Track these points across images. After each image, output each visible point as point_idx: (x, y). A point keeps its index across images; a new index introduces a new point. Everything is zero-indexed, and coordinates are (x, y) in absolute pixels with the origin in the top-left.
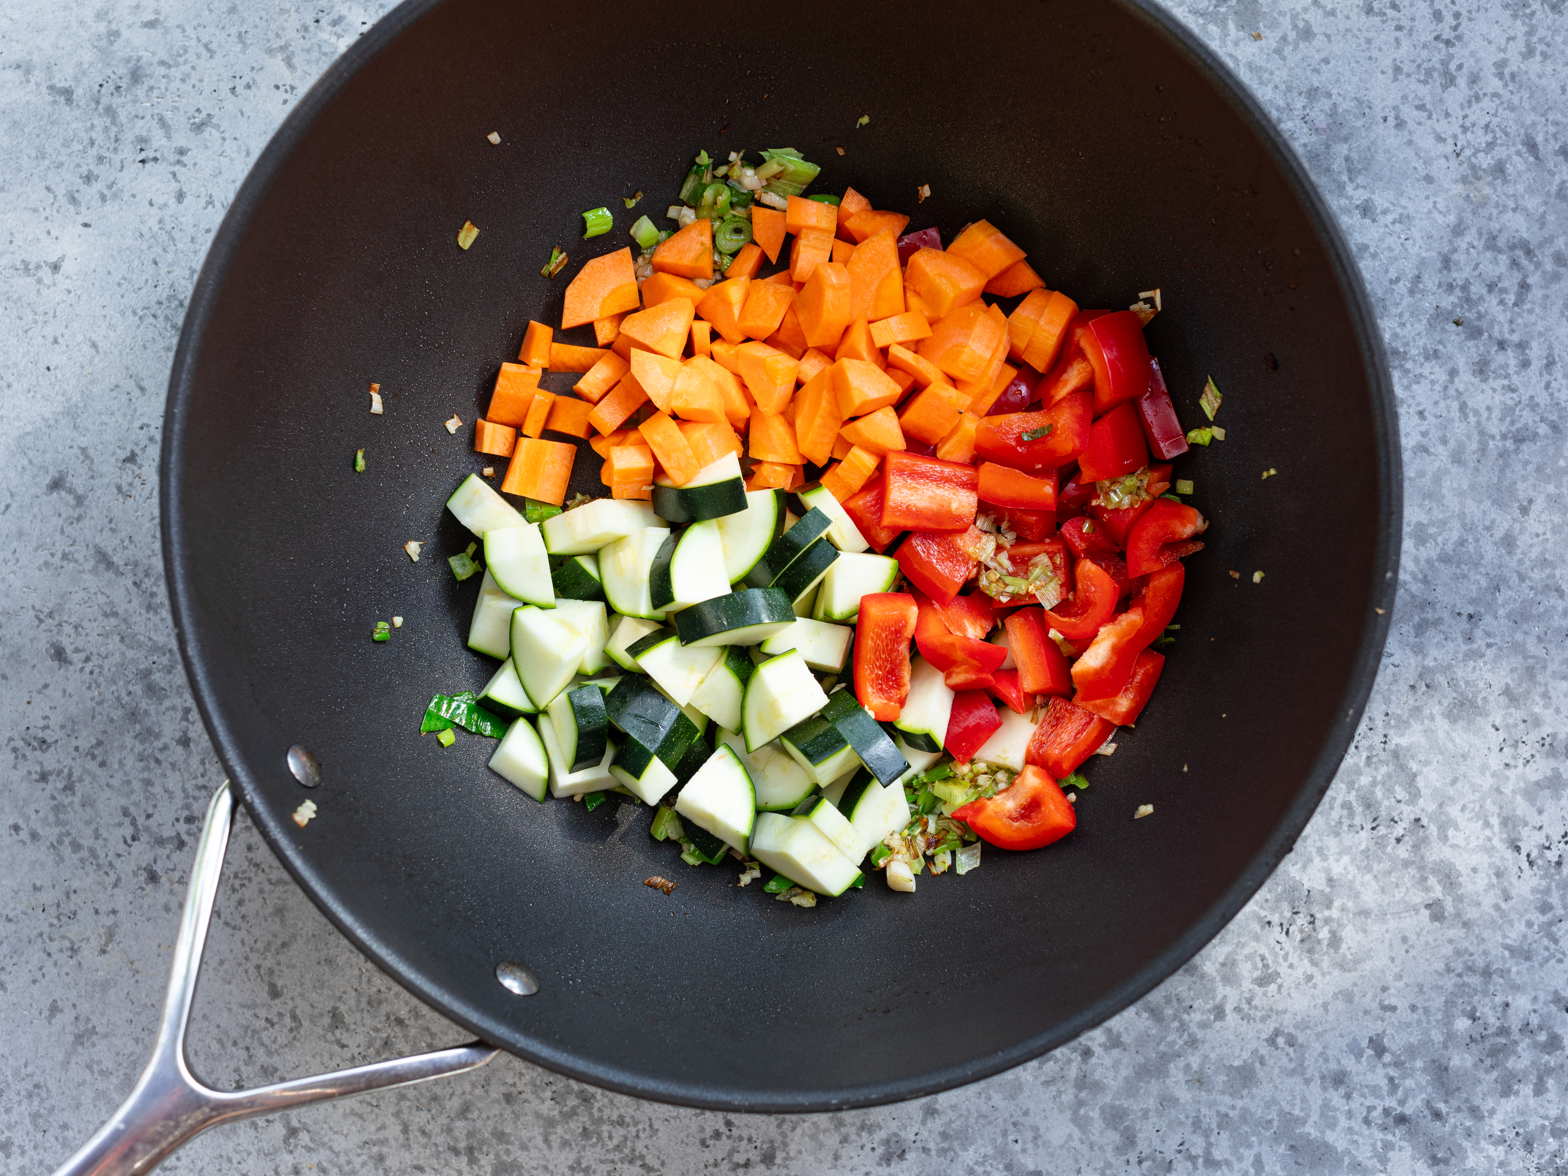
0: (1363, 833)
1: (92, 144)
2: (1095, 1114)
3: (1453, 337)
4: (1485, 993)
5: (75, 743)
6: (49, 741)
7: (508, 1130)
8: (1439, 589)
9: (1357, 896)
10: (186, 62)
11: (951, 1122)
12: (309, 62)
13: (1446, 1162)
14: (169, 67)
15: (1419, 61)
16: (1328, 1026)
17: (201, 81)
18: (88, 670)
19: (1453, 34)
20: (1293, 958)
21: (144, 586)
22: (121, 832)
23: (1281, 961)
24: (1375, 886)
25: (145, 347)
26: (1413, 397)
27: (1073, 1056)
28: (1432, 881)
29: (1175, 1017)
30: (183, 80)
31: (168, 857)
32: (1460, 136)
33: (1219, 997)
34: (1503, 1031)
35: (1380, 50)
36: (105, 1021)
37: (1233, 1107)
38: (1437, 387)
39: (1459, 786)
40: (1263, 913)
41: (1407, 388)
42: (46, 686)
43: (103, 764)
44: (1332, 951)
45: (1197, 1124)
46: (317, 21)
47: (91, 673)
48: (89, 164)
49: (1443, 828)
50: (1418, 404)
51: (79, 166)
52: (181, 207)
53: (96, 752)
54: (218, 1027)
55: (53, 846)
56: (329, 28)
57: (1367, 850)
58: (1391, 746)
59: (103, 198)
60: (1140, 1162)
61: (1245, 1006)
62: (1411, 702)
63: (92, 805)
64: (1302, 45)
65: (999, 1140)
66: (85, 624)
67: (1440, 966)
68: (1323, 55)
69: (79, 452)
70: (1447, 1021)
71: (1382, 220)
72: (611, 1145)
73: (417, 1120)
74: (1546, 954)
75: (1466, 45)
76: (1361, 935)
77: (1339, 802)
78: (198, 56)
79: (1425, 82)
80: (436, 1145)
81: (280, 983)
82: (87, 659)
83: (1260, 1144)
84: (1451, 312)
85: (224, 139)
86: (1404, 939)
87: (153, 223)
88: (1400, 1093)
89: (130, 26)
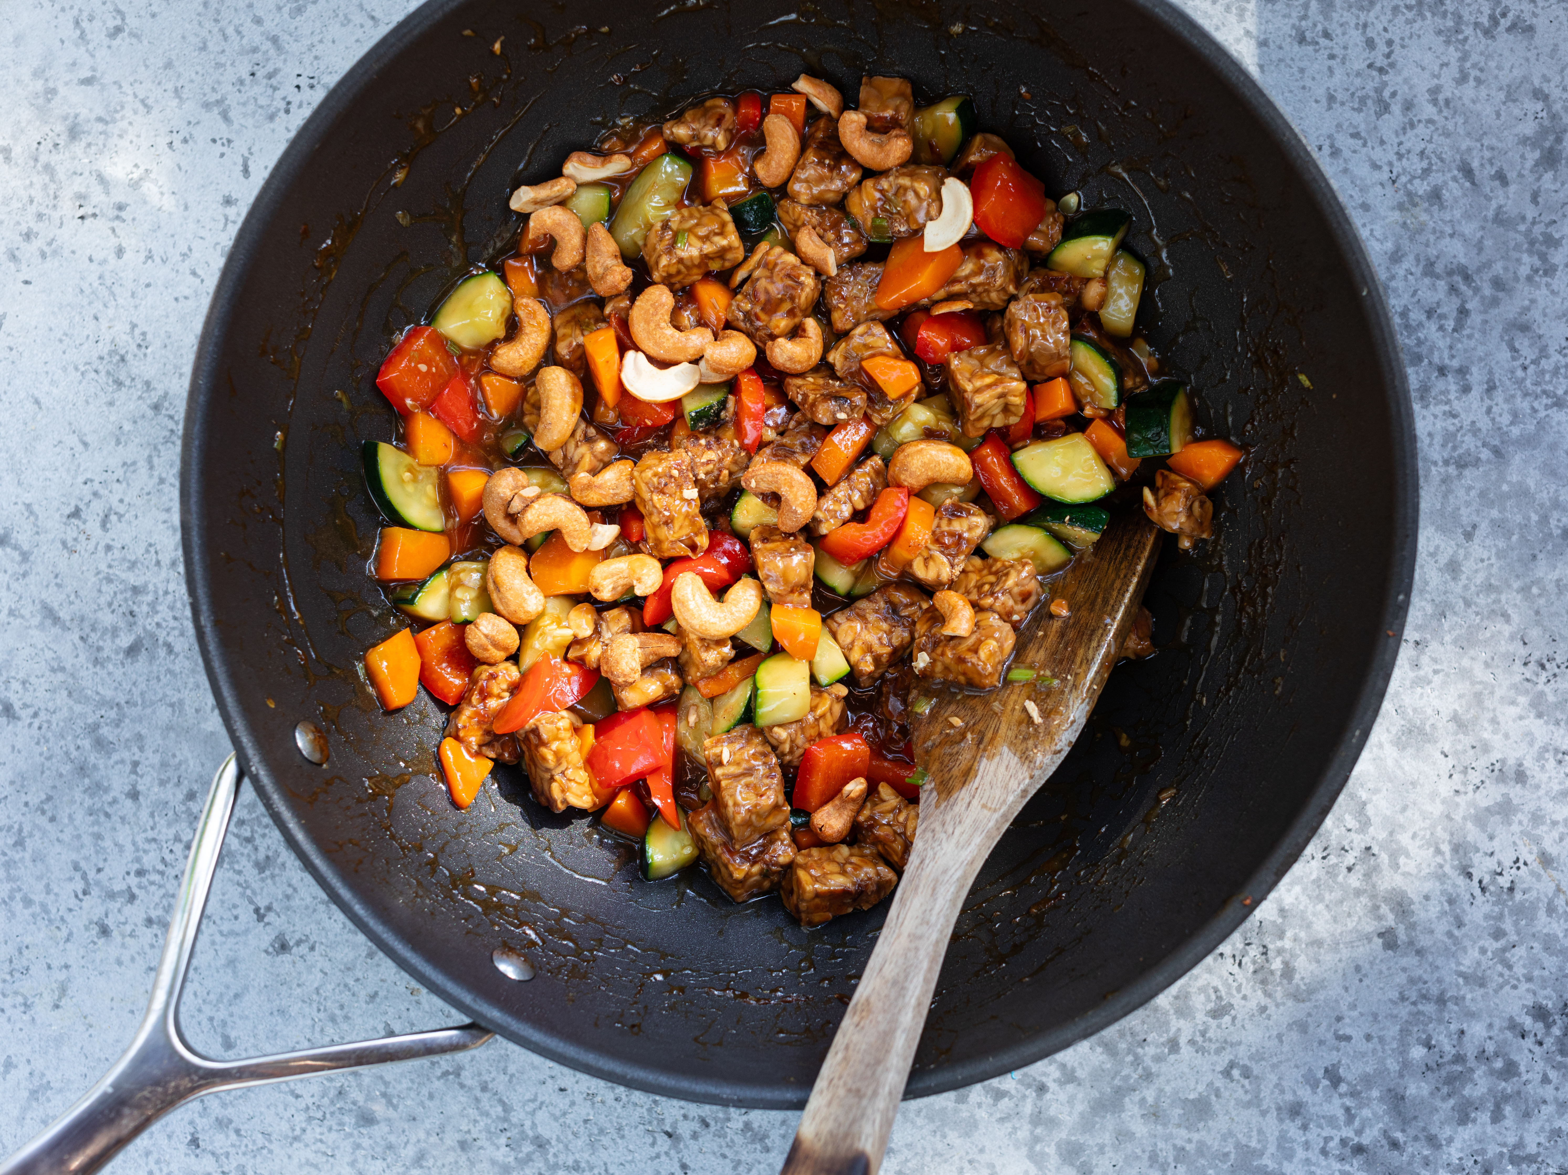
0: (1313, 863)
1: (32, 201)
2: (1051, 1150)
4: (1440, 1021)
5: (24, 798)
9: (1309, 926)
10: (123, 118)
12: (245, 115)
14: (107, 123)
15: (1352, 89)
16: (1283, 1057)
17: (138, 136)
18: (36, 724)
19: (1386, 62)
21: (90, 640)
22: (70, 887)
23: (1234, 992)
24: (1327, 916)
25: (87, 402)
27: (1027, 1093)
28: (1384, 909)
29: (1129, 1051)
30: (121, 136)
31: (119, 911)
32: (1396, 163)
33: (1173, 1030)
34: (1459, 1059)
35: (1314, 79)
36: (59, 1076)
37: (1190, 1141)
39: (1409, 813)
43: (52, 819)
44: (1285, 982)
45: (1153, 1158)
46: (253, 74)
47: (40, 728)
48: (29, 221)
49: (1394, 857)
51: (18, 223)
52: (121, 262)
53: (46, 807)
56: (265, 81)
57: (1319, 879)
59: (43, 255)
61: (1199, 1039)
63: (43, 861)
66: (33, 680)
67: (1394, 995)
69: (23, 508)
70: (1403, 1050)
73: (372, 1169)
74: (1501, 980)
75: (1399, 73)
76: (1314, 965)
78: (135, 112)
79: (1359, 110)
81: (233, 1035)
82: (35, 715)
85: (162, 194)
86: (1358, 969)
87: (93, 278)
88: (1357, 1123)
89: (66, 84)
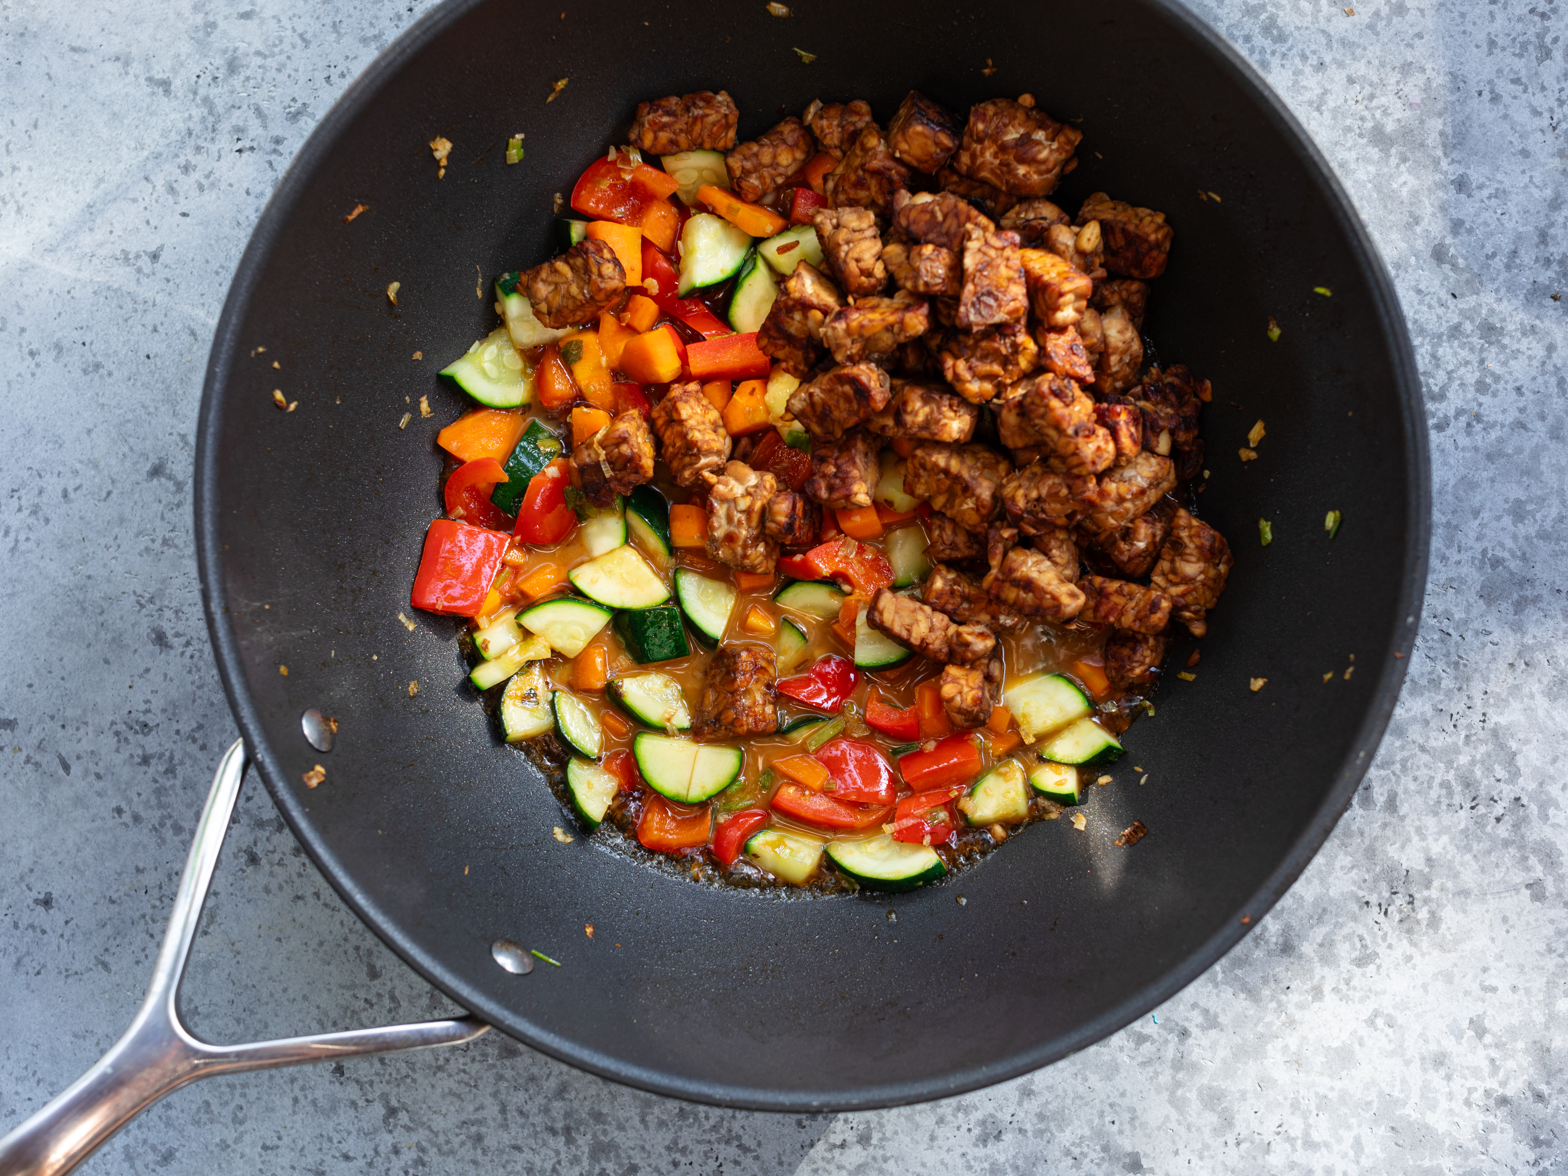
0: (1462, 813)
1: (190, 134)
2: (1192, 1095)
3: (1551, 312)
5: (176, 726)
6: (151, 724)
7: (605, 1111)
8: (1538, 566)
9: (1456, 876)
10: (281, 52)
11: (1047, 1103)
13: (1548, 1144)
14: (265, 57)
15: (1514, 35)
16: (1428, 1007)
17: (296, 70)
18: (188, 654)
19: (1548, 7)
20: (1392, 939)
23: (1380, 941)
24: (1475, 866)
26: (1511, 373)
27: (1170, 1037)
28: (1533, 860)
29: (1273, 998)
30: (279, 70)
31: (268, 839)
32: (1557, 110)
33: (1317, 977)
35: (1474, 24)
36: (207, 1002)
37: (1332, 1089)
38: (1535, 363)
39: (1559, 764)
40: (1361, 893)
41: (1505, 364)
42: (147, 670)
43: (203, 748)
44: (1431, 931)
45: (1295, 1106)
46: (410, 10)
47: (192, 657)
48: (187, 154)
49: (1543, 808)
50: (1516, 380)
51: (177, 156)
53: (197, 735)
54: (318, 1007)
55: (155, 828)
57: (1467, 829)
58: (1490, 725)
59: (201, 188)
60: (1238, 1144)
61: (1343, 987)
62: (1510, 681)
63: (193, 788)
64: (1395, 20)
65: (1096, 1121)
66: (185, 608)
67: (1542, 947)
68: (1417, 30)
69: (178, 439)
70: (1549, 1002)
71: (1478, 195)
72: (707, 1125)
73: (515, 1100)
75: (1562, 18)
76: (1461, 915)
77: (1437, 781)
78: (294, 46)
79: (1521, 56)
80: (533, 1125)
81: (379, 964)
82: (188, 644)
83: (1360, 1126)
84: (1548, 287)
86: (1505, 920)
87: (250, 212)
88: (1501, 1074)
89: (226, 18)
